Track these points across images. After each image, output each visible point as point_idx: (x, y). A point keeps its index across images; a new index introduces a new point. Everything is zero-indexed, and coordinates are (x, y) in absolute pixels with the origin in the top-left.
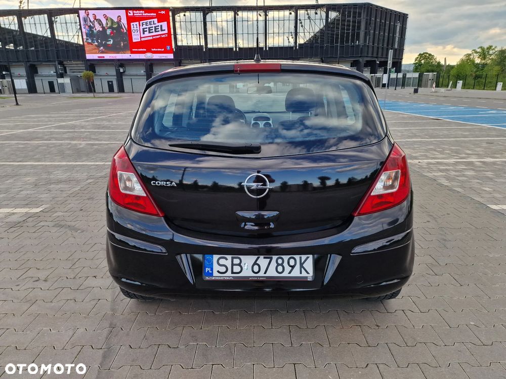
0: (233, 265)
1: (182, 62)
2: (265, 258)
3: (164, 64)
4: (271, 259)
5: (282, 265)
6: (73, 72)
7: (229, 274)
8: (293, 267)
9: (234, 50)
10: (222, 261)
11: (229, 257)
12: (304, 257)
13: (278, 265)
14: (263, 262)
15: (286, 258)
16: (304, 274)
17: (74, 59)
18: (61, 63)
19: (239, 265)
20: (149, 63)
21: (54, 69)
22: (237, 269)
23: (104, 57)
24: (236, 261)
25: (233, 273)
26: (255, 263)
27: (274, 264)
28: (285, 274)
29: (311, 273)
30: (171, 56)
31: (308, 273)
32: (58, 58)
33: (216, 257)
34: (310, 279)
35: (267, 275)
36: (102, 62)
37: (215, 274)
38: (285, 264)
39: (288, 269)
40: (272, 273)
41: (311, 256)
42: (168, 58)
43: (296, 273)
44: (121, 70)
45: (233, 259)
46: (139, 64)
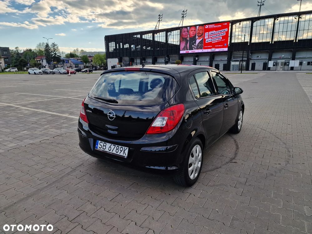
0: (104, 146)
1: (233, 52)
2: (113, 145)
3: (222, 54)
4: (115, 146)
5: (118, 149)
6: (173, 60)
7: (102, 149)
8: (121, 151)
9: (271, 43)
10: (101, 144)
11: (103, 142)
12: (126, 148)
13: (117, 149)
14: (113, 147)
15: (120, 147)
16: (124, 155)
17: (174, 54)
18: (168, 56)
19: (105, 146)
20: (212, 54)
21: (164, 59)
22: (104, 147)
23: (188, 52)
24: (105, 145)
25: (103, 149)
26: (110, 147)
27: (115, 149)
28: (118, 153)
29: (127, 156)
30: (226, 49)
31: (126, 155)
32: (167, 54)
33: (100, 141)
34: (126, 157)
35: (113, 152)
36: (187, 55)
37: (98, 148)
38: (119, 149)
39: (120, 151)
40: (114, 152)
41: (128, 148)
42: (224, 50)
43: (122, 154)
44: (197, 59)
45: (104, 143)
46: (207, 55)
